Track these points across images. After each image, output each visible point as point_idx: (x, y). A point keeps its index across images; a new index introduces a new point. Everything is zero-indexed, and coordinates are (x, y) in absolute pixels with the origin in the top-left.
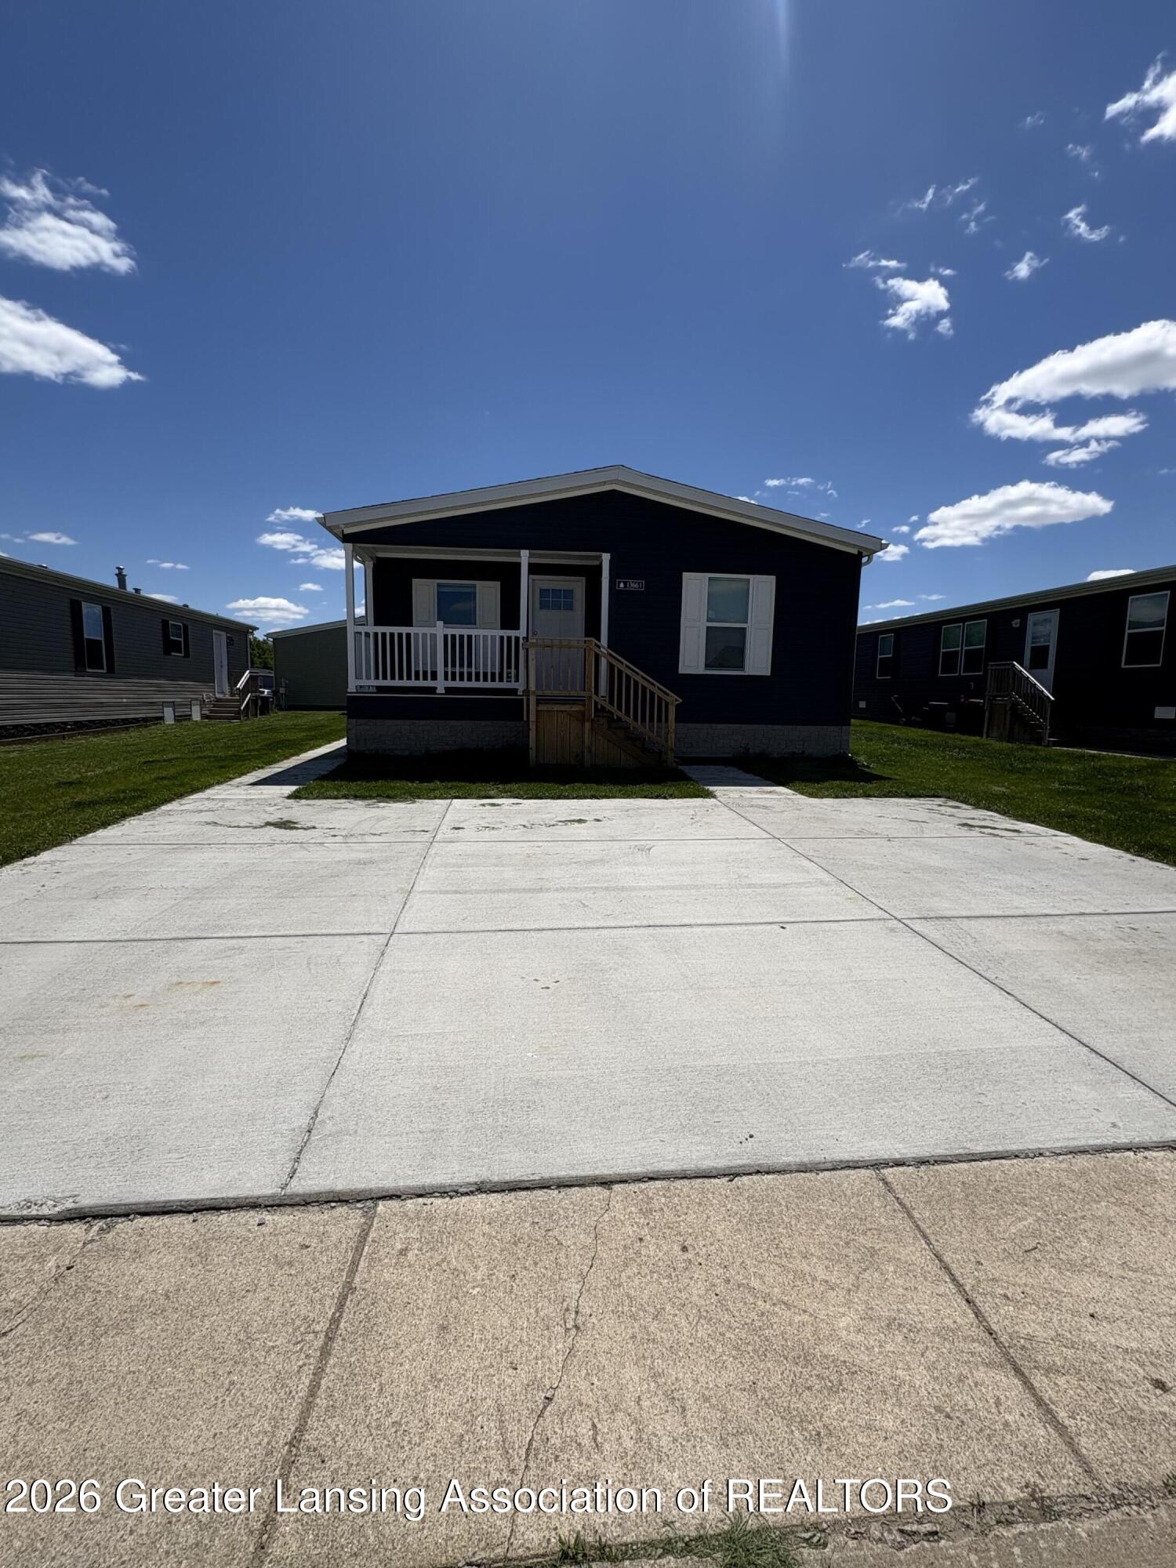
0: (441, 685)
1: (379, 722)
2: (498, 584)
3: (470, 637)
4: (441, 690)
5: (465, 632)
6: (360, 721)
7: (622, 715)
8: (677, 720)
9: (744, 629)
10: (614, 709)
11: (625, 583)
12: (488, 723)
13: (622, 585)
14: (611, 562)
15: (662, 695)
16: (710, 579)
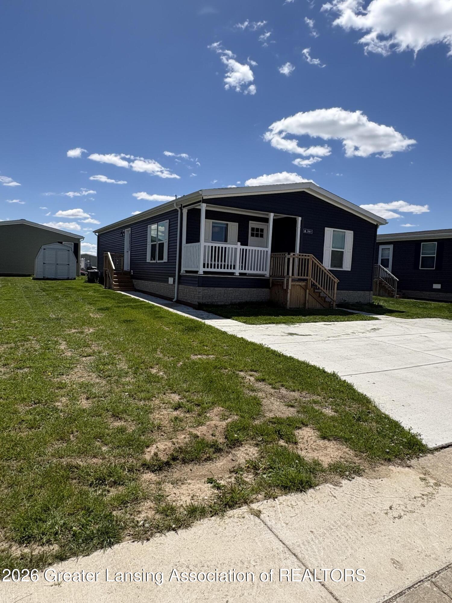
0: (237, 271)
1: (212, 288)
2: (237, 224)
3: (225, 248)
4: (237, 274)
5: (224, 246)
6: (204, 288)
7: (320, 286)
8: (337, 290)
9: (343, 252)
10: (317, 284)
11: (306, 230)
12: (255, 289)
13: (305, 231)
14: (301, 221)
15: (333, 279)
16: (334, 231)
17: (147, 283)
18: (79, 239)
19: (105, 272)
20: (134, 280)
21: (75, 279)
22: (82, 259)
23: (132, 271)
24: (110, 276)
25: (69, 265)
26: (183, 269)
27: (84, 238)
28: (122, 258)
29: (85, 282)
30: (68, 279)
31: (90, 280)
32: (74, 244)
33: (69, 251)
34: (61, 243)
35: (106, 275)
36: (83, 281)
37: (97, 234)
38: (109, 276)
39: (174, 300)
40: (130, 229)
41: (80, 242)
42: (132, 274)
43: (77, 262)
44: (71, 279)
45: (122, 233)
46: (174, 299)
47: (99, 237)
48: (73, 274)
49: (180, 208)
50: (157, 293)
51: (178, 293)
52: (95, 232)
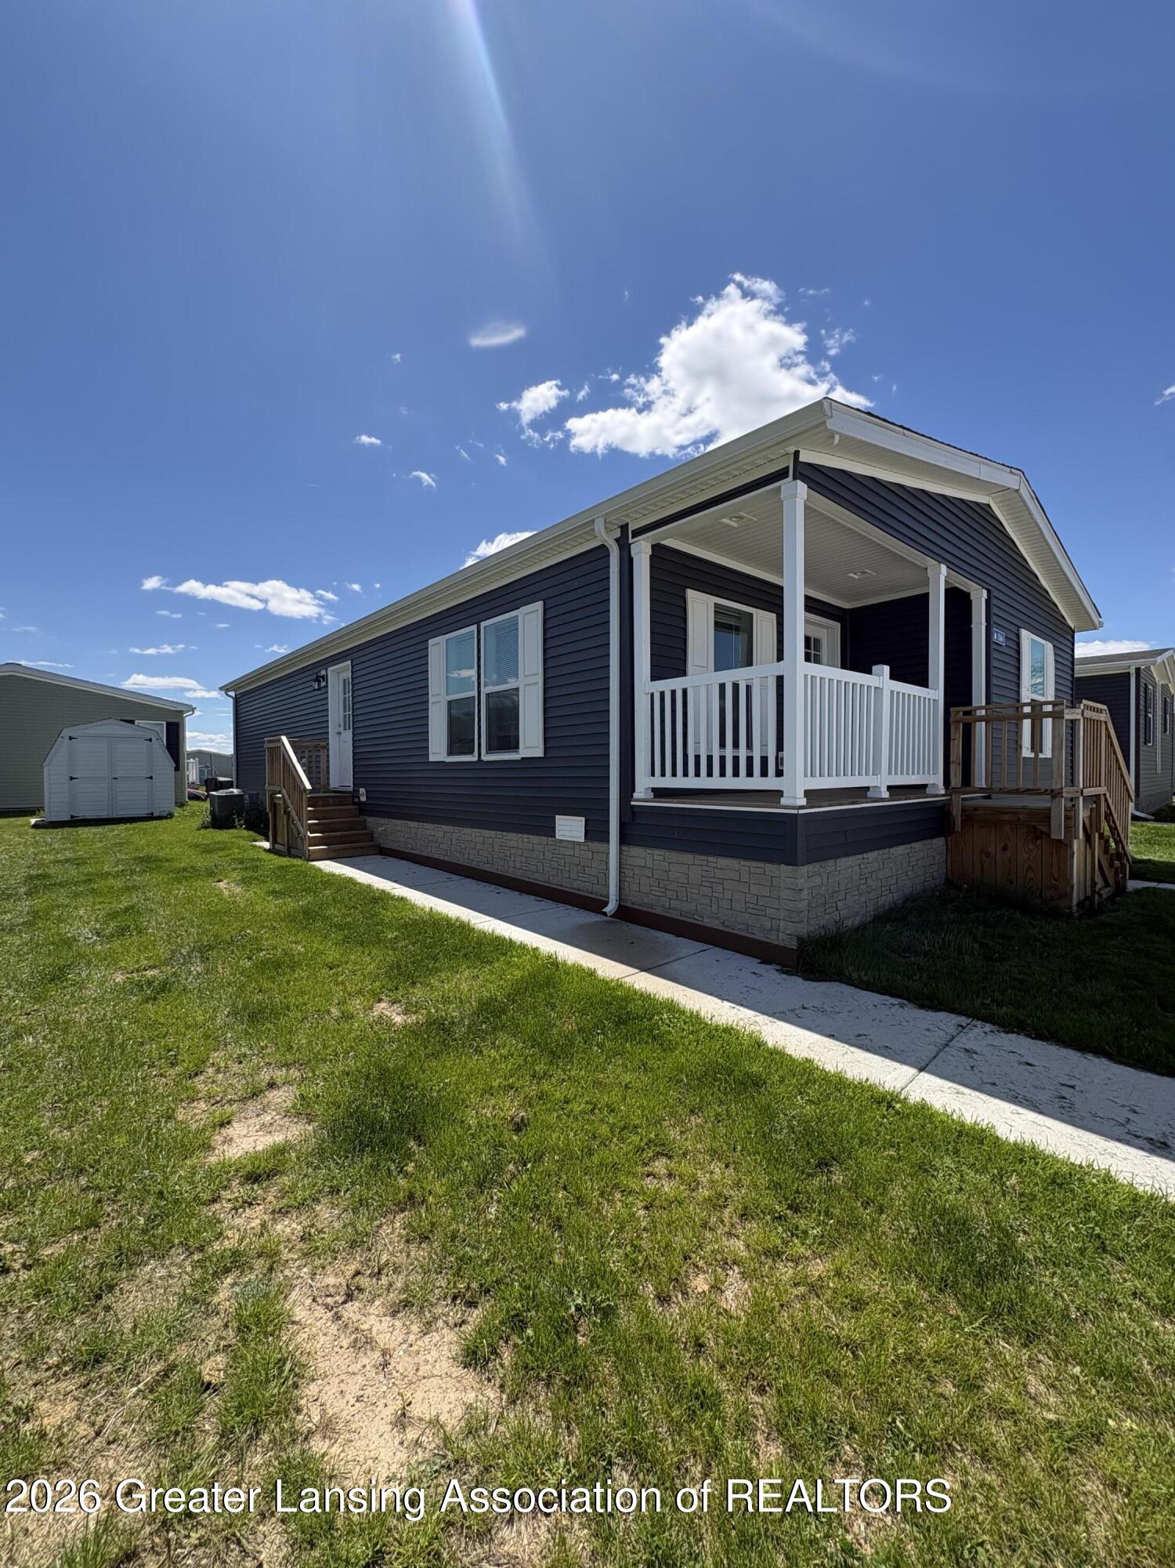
0: (883, 781)
2: (774, 617)
4: (884, 792)
11: (997, 634)
13: (995, 636)
14: (987, 601)
16: (1032, 639)
17: (430, 830)
18: (182, 712)
19: (272, 798)
20: (369, 819)
21: (170, 816)
22: (192, 760)
23: (362, 790)
24: (291, 809)
25: (151, 778)
26: (644, 783)
27: (193, 709)
28: (322, 753)
29: (205, 827)
30: (150, 818)
31: (220, 821)
32: (168, 724)
33: (150, 740)
34: (132, 722)
35: (274, 806)
36: (197, 822)
37: (232, 694)
38: (287, 813)
39: (611, 908)
40: (349, 662)
41: (183, 719)
42: (363, 799)
43: (177, 769)
44: (160, 818)
45: (317, 680)
46: (606, 904)
47: (236, 701)
48: (166, 803)
49: (617, 540)
50: (487, 868)
51: (621, 881)
52: (226, 689)
